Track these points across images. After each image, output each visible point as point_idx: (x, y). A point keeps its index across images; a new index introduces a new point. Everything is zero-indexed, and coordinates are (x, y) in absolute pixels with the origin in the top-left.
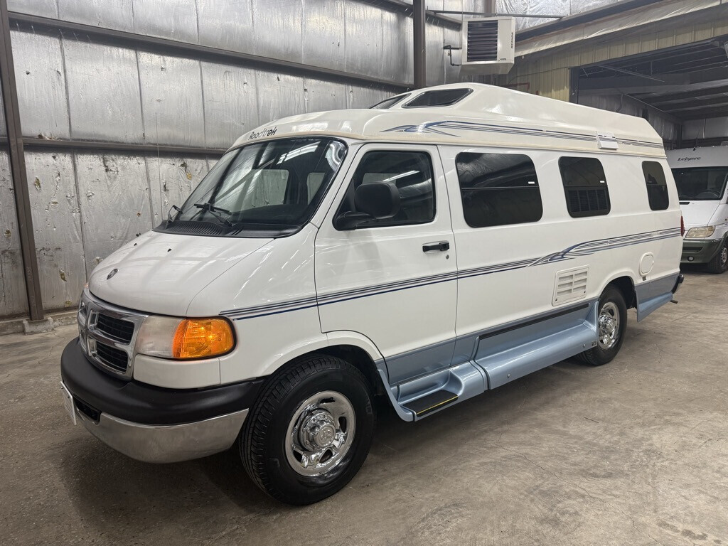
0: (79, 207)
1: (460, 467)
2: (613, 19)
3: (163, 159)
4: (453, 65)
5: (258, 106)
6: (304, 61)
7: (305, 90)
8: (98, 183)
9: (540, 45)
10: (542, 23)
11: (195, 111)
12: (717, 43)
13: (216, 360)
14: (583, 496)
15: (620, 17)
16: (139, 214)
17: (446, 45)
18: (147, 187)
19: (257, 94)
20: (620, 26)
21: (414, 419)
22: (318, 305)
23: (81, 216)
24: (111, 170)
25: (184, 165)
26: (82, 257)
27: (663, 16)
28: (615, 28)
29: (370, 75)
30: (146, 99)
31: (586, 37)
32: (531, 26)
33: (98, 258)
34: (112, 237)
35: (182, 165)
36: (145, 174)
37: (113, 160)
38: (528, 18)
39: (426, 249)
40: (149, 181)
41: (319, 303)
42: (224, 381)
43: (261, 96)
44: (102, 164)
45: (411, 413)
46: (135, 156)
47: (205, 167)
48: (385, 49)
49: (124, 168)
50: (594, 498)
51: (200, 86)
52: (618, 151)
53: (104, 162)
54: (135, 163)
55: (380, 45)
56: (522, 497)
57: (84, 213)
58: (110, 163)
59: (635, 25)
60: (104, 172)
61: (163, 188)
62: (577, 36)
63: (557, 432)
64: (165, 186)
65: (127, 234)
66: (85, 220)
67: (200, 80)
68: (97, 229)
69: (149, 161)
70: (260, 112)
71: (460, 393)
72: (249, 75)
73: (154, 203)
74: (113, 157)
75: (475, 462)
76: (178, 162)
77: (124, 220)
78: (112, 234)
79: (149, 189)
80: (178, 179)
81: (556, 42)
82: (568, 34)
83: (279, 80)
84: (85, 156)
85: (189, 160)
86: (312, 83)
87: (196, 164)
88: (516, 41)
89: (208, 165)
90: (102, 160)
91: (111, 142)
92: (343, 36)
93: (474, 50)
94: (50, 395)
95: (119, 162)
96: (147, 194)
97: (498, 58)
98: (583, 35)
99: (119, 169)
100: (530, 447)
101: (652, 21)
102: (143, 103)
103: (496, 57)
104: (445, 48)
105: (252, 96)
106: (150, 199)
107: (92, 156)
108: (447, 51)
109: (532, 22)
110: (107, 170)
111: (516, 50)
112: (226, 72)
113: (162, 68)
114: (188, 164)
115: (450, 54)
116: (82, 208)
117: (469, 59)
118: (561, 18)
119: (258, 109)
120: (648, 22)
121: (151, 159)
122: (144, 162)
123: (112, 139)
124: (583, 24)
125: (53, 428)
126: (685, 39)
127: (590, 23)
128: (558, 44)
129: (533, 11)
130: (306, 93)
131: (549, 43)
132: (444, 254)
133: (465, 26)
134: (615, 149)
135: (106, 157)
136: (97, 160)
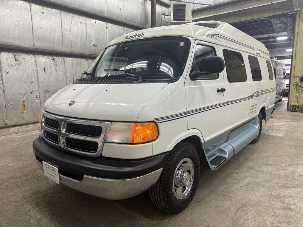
0: (2, 78)
1: (233, 189)
2: (230, 7)
3: (43, 56)
4: (166, 22)
5: (87, 34)
6: (106, 15)
7: (107, 28)
8: (11, 66)
9: (200, 16)
10: (201, 7)
11: (58, 34)
12: (269, 19)
13: (151, 143)
14: (292, 197)
15: (232, 6)
16: (32, 82)
17: (163, 13)
18: (35, 69)
19: (86, 28)
20: (233, 10)
21: (215, 169)
22: (187, 116)
23: (3, 83)
24: (18, 60)
25: (53, 59)
26: (4, 103)
27: (249, 7)
28: (232, 11)
29: (133, 24)
30: (35, 27)
31: (219, 14)
32: (197, 8)
33: (12, 103)
34: (19, 93)
35: (52, 59)
36: (35, 63)
37: (19, 55)
38: (195, 4)
39: (218, 91)
40: (37, 66)
41: (188, 115)
42: (154, 154)
43: (88, 29)
44: (13, 57)
45: (214, 167)
46: (29, 54)
47: (63, 60)
48: (139, 13)
49: (24, 60)
50: (296, 197)
51: (60, 22)
52: (261, 55)
53: (14, 56)
54: (30, 58)
55: (137, 11)
56: (268, 199)
57: (4, 81)
58: (17, 57)
59: (239, 10)
60: (14, 61)
61: (43, 70)
62: (216, 13)
63: (259, 171)
64: (44, 69)
65: (26, 92)
66: (5, 84)
67: (60, 20)
68: (11, 89)
69: (36, 57)
70: (88, 36)
71: (227, 156)
72: (82, 19)
73: (39, 77)
74: (19, 54)
75: (237, 187)
76: (50, 58)
77: (25, 85)
78: (19, 92)
79: (37, 70)
80: (50, 66)
81: (207, 15)
82: (212, 12)
83: (95, 22)
84: (4, 53)
85: (56, 57)
86: (110, 25)
87: (59, 59)
88: (193, 13)
89: (64, 60)
90: (13, 55)
91: (18, 46)
92: (122, 5)
93: (176, 16)
94: (7, 171)
95: (22, 57)
96: (35, 72)
97: (186, 20)
98: (218, 13)
99: (22, 60)
100: (254, 178)
101: (245, 9)
102: (34, 29)
103: (185, 19)
104: (162, 15)
105: (84, 29)
106: (37, 75)
107: (8, 53)
108: (163, 16)
109: (197, 6)
110: (16, 60)
111: (193, 17)
112: (72, 17)
113: (42, 12)
114: (55, 59)
115: (165, 17)
116: (4, 78)
117: (174, 20)
118: (209, 5)
119: (87, 35)
120: (244, 9)
121: (37, 56)
122: (34, 57)
123: (18, 45)
124: (218, 8)
125: (19, 188)
126: (257, 17)
127: (221, 8)
128: (208, 16)
129: (198, 2)
130: (107, 29)
131: (204, 15)
132: (223, 94)
133: (172, 6)
134: (260, 54)
135: (16, 54)
136: (11, 55)
